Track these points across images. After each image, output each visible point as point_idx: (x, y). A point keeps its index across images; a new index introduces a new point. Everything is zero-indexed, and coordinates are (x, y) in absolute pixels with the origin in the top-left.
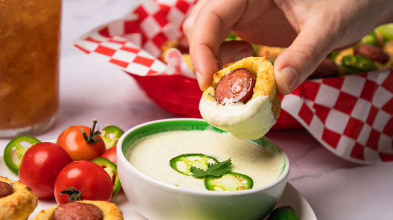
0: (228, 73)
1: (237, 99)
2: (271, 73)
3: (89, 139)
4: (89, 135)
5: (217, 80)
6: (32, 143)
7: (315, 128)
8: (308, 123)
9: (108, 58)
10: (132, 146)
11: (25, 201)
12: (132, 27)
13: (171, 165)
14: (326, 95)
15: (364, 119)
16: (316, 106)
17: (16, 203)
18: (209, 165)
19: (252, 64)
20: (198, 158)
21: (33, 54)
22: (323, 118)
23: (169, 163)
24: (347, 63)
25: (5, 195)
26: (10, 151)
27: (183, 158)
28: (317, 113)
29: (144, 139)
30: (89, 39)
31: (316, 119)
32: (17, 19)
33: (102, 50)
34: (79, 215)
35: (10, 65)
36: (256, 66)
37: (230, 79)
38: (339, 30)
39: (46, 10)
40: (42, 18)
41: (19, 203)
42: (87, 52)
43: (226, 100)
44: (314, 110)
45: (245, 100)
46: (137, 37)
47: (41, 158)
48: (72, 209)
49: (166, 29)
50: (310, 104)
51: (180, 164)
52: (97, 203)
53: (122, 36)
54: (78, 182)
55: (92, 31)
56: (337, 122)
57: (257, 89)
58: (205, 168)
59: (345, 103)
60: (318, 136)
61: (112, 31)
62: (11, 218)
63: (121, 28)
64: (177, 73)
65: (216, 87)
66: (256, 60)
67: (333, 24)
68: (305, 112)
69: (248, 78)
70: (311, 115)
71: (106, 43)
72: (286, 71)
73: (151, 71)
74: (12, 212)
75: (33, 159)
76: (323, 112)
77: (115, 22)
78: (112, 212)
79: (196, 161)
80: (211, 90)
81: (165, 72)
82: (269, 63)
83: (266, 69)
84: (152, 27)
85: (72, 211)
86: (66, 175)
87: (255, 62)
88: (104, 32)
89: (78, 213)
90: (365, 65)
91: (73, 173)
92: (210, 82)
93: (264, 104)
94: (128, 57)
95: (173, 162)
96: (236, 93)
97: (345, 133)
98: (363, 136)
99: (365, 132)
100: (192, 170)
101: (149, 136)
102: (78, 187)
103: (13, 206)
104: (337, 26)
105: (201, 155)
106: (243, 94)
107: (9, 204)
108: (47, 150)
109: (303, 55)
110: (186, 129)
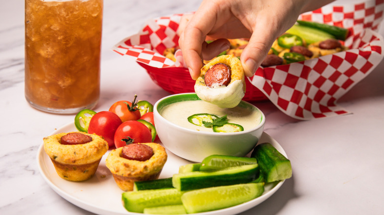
0: (211, 67)
1: (221, 84)
2: (239, 64)
3: (131, 109)
4: (131, 106)
5: (203, 73)
6: (91, 114)
7: (273, 97)
8: (269, 94)
9: (136, 58)
10: (162, 110)
11: (102, 145)
12: (145, 40)
13: (189, 121)
14: (279, 76)
15: (303, 90)
16: (273, 83)
17: (97, 146)
18: (213, 120)
19: (225, 60)
20: (205, 116)
21: (86, 58)
22: (277, 91)
23: (187, 120)
24: (288, 57)
25: (89, 142)
26: (78, 119)
27: (195, 116)
28: (274, 88)
29: (168, 107)
30: (120, 47)
31: (273, 92)
32: (76, 34)
33: (130, 53)
34: (140, 150)
35: (72, 64)
36: (229, 61)
37: (214, 71)
38: (277, 28)
39: (94, 28)
40: (91, 33)
41: (99, 146)
42: (123, 55)
43: (213, 85)
44: (272, 86)
45: (227, 84)
46: (148, 45)
47: (103, 121)
48: (134, 147)
49: (164, 41)
50: (269, 82)
51: (194, 120)
52: (148, 144)
53: (139, 45)
54: (131, 134)
55: (121, 42)
56: (286, 93)
57: (233, 76)
58: (212, 122)
59: (291, 81)
60: (275, 102)
61: (132, 42)
62: (95, 155)
63: (138, 40)
64: (181, 66)
65: (203, 77)
66: (228, 57)
67: (273, 24)
68: (266, 87)
69: (227, 70)
70: (271, 89)
71: (131, 49)
72: (249, 62)
73: (164, 65)
74: (95, 151)
75: (97, 122)
76: (277, 87)
77: (134, 36)
78: (159, 148)
79: (204, 118)
80: (200, 79)
81: (174, 65)
82: (237, 59)
83: (236, 62)
84: (156, 40)
85: (135, 148)
86: (122, 130)
87: (228, 59)
88: (128, 42)
89: (138, 149)
90: (299, 58)
91: (127, 129)
92: (199, 74)
93: (239, 85)
94: (148, 57)
95: (190, 119)
96: (220, 80)
97: (292, 100)
98: (303, 102)
99: (304, 99)
100: (204, 122)
101: (171, 105)
102: (131, 136)
103: (96, 147)
104: (276, 25)
105: (207, 114)
106: (225, 80)
107: (93, 146)
108: (106, 117)
109: (258, 50)
110: (194, 100)
